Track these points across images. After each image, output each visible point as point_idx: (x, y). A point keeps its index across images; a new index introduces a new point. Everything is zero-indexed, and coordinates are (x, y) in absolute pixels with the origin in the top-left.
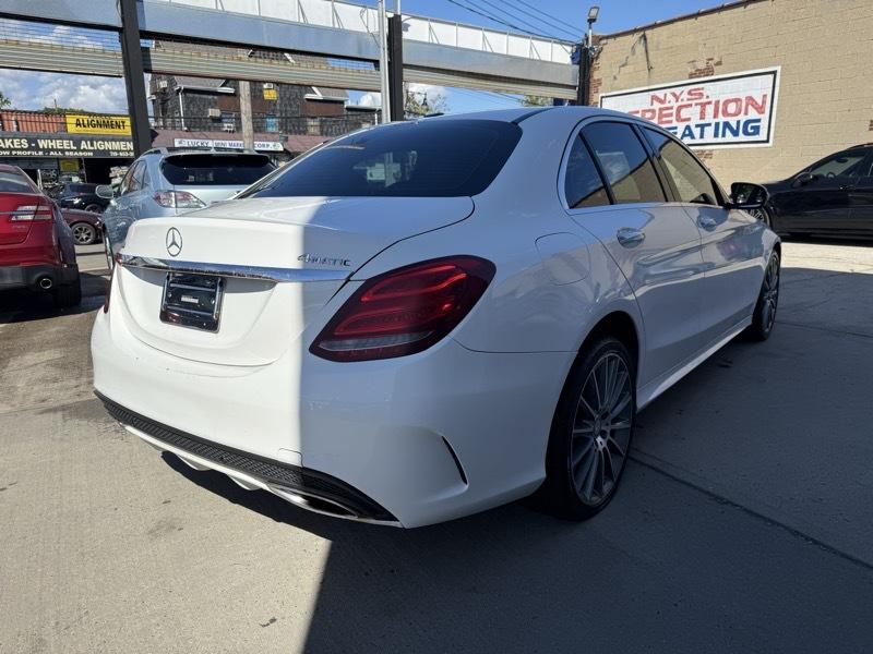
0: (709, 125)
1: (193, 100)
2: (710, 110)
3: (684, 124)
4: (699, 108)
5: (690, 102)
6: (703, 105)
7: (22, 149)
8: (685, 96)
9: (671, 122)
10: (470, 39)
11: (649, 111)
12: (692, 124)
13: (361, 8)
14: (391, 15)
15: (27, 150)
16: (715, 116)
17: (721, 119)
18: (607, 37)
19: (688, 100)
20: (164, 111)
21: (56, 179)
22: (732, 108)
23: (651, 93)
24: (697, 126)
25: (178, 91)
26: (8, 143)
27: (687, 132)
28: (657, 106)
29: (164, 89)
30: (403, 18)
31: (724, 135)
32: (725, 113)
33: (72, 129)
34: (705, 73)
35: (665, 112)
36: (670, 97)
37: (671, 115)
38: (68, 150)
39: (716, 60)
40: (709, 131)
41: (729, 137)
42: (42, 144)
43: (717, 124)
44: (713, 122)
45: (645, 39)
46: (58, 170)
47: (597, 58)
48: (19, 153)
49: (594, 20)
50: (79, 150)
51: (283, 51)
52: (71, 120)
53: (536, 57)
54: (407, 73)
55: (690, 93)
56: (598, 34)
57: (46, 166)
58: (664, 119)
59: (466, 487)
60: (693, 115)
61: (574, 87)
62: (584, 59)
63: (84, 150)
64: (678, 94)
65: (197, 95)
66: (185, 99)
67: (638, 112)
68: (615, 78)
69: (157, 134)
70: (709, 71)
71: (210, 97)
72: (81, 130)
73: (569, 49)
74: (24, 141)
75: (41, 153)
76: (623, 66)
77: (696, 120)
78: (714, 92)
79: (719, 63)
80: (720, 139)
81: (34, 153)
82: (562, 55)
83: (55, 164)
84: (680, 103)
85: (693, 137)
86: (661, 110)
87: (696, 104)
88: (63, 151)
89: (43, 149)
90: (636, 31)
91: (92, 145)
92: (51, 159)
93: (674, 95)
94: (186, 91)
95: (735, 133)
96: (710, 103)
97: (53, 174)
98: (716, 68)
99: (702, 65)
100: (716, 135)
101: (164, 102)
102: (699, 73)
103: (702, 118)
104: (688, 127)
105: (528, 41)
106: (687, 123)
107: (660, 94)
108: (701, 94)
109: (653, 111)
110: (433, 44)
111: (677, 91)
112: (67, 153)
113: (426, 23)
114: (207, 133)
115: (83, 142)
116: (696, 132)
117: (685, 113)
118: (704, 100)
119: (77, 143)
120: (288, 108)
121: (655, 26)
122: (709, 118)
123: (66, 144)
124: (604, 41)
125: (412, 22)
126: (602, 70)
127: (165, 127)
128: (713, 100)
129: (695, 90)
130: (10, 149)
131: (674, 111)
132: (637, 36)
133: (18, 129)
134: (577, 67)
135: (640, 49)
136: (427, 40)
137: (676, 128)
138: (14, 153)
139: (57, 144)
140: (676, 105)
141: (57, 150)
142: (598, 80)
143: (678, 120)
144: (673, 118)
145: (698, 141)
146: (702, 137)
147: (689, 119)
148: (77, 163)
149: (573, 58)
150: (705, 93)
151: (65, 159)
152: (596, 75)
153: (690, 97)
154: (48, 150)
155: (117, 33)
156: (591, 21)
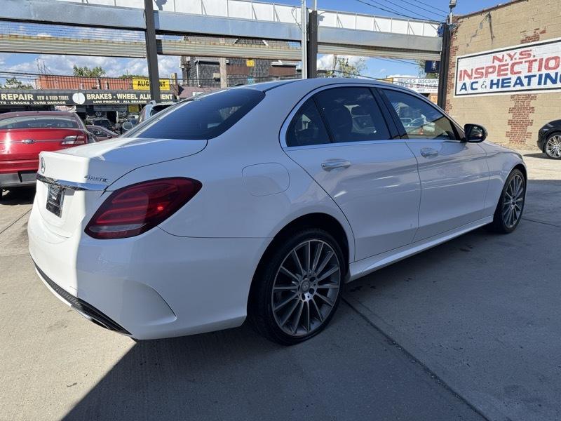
0: (535, 76)
1: (204, 68)
2: (536, 65)
3: (516, 76)
4: (527, 64)
5: (521, 60)
6: (531, 62)
7: (108, 100)
8: (517, 56)
9: (507, 74)
10: (364, 23)
11: (491, 67)
12: (522, 76)
13: (292, 8)
14: (310, 11)
15: (111, 100)
16: (540, 69)
17: (544, 72)
18: (463, 17)
19: (520, 59)
20: (188, 75)
21: (126, 117)
22: (552, 64)
23: (494, 55)
24: (526, 77)
25: (196, 63)
26: (101, 96)
27: (518, 82)
28: (497, 63)
29: (189, 62)
30: (319, 12)
31: (545, 83)
32: (547, 67)
33: (136, 87)
34: (533, 39)
35: (502, 68)
36: (506, 57)
37: (507, 69)
38: (134, 100)
39: (541, 29)
40: (535, 81)
41: (549, 84)
42: (119, 96)
43: (541, 76)
44: (538, 74)
45: (490, 17)
46: (128, 112)
47: (456, 32)
48: (107, 102)
49: (454, 6)
50: (139, 100)
51: (262, 39)
52: (135, 82)
53: (412, 33)
54: (320, 48)
55: (521, 54)
56: (457, 15)
57: (122, 109)
58: (502, 73)
59: (176, 318)
60: (523, 69)
61: (439, 52)
62: (447, 33)
63: (142, 100)
64: (512, 54)
65: (207, 65)
66: (200, 67)
67: (483, 68)
68: (468, 45)
69: (183, 89)
70: (536, 38)
71: (215, 66)
72: (141, 88)
73: (436, 26)
74: (110, 95)
75: (118, 102)
76: (474, 36)
77: (525, 73)
78: (539, 52)
79: (544, 32)
80: (542, 86)
81: (115, 102)
82: (431, 31)
83: (126, 108)
84: (514, 61)
85: (522, 85)
86: (499, 66)
87: (525, 62)
88: (130, 100)
89: (120, 100)
90: (483, 12)
91: (146, 97)
92: (124, 105)
93: (510, 55)
94: (201, 62)
95: (554, 82)
96: (536, 60)
97: (125, 114)
98: (541, 36)
99: (530, 34)
100: (539, 83)
101: (188, 69)
102: (529, 39)
103: (529, 71)
104: (519, 78)
105: (406, 23)
106: (518, 75)
107: (499, 55)
108: (530, 54)
109: (494, 67)
110: (339, 28)
111: (512, 53)
112: (132, 102)
113: (335, 15)
114: (212, 88)
115: (141, 95)
116: (525, 81)
117: (517, 68)
118: (532, 58)
119: (138, 96)
120: (261, 71)
121: (498, 7)
122: (535, 71)
123: (133, 96)
124: (461, 20)
125: (325, 15)
126: (458, 41)
127: (188, 85)
128: (538, 58)
129: (526, 51)
130: (102, 100)
131: (509, 67)
132: (484, 15)
133: (108, 88)
134: (441, 39)
135: (486, 24)
136: (335, 26)
137: (510, 79)
138: (104, 102)
139: (127, 96)
140: (510, 63)
141: (127, 100)
142: (456, 47)
143: (511, 73)
144: (509, 72)
145: (526, 87)
146: (529, 84)
147: (520, 72)
148: (138, 107)
149: (439, 33)
150: (532, 53)
151: (132, 105)
152: (455, 44)
153: (521, 57)
154: (122, 100)
155: (144, 32)
156: (452, 6)
